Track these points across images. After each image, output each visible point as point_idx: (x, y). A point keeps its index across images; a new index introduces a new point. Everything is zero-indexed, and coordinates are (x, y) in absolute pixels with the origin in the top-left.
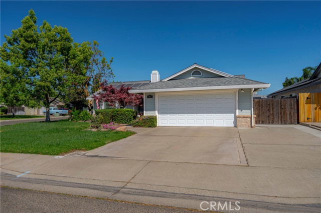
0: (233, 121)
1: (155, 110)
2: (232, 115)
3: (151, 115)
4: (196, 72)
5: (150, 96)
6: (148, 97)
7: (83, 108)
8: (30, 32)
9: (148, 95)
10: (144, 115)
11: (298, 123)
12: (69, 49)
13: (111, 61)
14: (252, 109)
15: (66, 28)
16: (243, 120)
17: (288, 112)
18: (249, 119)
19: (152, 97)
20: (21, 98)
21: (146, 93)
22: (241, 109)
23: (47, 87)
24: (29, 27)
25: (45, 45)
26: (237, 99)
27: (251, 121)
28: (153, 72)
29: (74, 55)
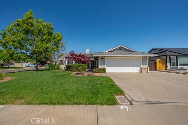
0: (139, 70)
1: (105, 65)
2: (139, 68)
3: (103, 67)
4: (120, 49)
5: (102, 58)
6: (101, 59)
7: (45, 64)
8: (30, 21)
9: (101, 58)
10: (99, 67)
11: (156, 70)
12: (52, 34)
13: (65, 44)
14: (148, 65)
15: (51, 23)
16: (144, 69)
17: (152, 66)
18: (147, 69)
19: (103, 59)
20: (22, 57)
21: (100, 57)
22: (143, 65)
23: (41, 52)
24: (30, 18)
25: (40, 29)
26: (141, 60)
27: (148, 70)
28: (87, 49)
29: (54, 37)
